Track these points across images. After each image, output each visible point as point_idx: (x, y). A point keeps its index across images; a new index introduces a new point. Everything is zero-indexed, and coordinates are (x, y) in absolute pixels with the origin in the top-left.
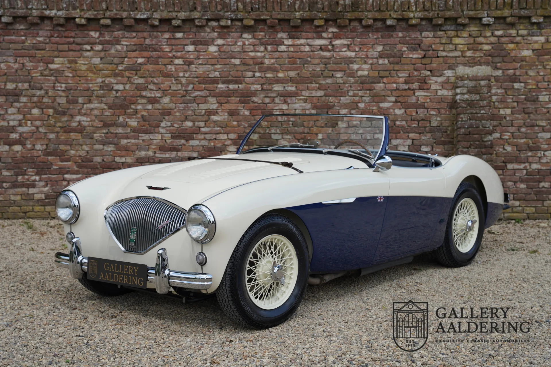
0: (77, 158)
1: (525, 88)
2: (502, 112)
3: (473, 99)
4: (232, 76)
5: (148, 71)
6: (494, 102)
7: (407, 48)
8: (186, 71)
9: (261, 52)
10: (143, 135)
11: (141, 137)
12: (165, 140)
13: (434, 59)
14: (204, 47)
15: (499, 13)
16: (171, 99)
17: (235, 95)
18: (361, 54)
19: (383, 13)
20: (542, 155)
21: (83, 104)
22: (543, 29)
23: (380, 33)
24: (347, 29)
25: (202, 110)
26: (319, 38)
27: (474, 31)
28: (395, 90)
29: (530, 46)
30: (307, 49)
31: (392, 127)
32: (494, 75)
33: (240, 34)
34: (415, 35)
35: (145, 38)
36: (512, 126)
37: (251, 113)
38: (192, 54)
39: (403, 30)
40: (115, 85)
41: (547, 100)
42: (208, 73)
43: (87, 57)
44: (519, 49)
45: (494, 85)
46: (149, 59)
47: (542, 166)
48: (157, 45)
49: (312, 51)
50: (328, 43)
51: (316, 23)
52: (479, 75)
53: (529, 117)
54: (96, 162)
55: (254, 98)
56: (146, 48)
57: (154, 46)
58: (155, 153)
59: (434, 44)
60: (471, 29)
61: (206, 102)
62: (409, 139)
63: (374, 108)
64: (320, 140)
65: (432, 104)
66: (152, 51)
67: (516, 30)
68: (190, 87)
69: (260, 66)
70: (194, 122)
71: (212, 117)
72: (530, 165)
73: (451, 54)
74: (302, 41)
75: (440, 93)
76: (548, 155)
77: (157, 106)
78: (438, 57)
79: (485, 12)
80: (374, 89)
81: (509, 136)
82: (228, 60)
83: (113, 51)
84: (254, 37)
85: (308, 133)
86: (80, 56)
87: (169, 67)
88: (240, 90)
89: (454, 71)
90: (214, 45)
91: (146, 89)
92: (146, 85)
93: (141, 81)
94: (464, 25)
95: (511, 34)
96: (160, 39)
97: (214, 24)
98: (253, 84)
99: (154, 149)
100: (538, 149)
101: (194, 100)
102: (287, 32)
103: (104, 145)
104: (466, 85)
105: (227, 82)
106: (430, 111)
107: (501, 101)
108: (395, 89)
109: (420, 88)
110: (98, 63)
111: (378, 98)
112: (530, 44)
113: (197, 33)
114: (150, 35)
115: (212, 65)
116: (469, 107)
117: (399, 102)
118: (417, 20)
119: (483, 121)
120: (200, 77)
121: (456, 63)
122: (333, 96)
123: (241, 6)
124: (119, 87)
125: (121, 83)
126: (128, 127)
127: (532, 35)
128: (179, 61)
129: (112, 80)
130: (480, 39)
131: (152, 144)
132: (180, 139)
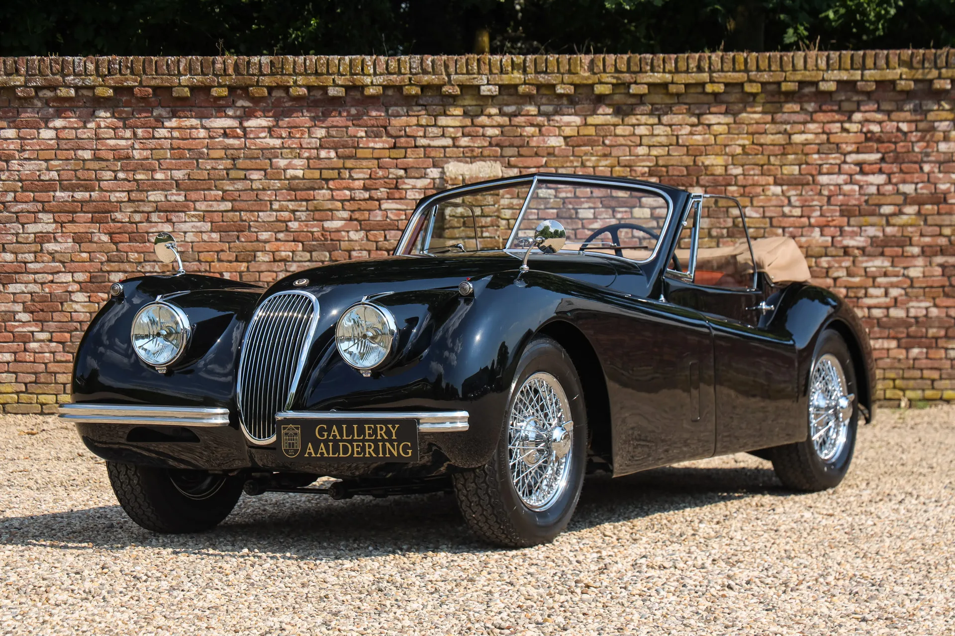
1: (556, 197)
4: (79, 179)
6: (508, 220)
7: (366, 132)
9: (127, 139)
13: (409, 150)
14: (32, 131)
15: (506, 79)
17: (84, 210)
18: (290, 142)
19: (321, 77)
22: (577, 103)
23: (321, 109)
24: (266, 103)
25: (29, 234)
26: (220, 116)
27: (470, 106)
28: (348, 201)
29: (560, 131)
30: (202, 133)
32: (505, 175)
33: (92, 110)
34: (376, 112)
37: (110, 239)
38: (12, 143)
39: (357, 104)
41: (592, 216)
42: (38, 173)
44: (543, 135)
45: (508, 193)
49: (211, 137)
50: (236, 125)
51: (215, 92)
52: (481, 175)
55: (116, 214)
59: (409, 126)
60: (466, 103)
61: (36, 221)
67: (536, 105)
68: (10, 196)
69: (125, 162)
70: (15, 253)
71: (47, 246)
73: (436, 143)
74: (194, 122)
78: (416, 147)
79: (484, 77)
80: (314, 199)
82: (72, 152)
84: (114, 116)
88: (94, 201)
89: (440, 170)
90: (48, 128)
94: (454, 97)
95: (528, 111)
97: (49, 94)
98: (113, 191)
101: (16, 217)
102: (169, 107)
105: (72, 189)
108: (349, 198)
109: (390, 198)
111: (319, 213)
112: (559, 127)
113: (20, 110)
115: (46, 160)
117: (356, 220)
118: (377, 88)
120: (26, 180)
121: (445, 156)
122: (246, 211)
123: (91, 67)
127: (561, 113)
130: (481, 119)
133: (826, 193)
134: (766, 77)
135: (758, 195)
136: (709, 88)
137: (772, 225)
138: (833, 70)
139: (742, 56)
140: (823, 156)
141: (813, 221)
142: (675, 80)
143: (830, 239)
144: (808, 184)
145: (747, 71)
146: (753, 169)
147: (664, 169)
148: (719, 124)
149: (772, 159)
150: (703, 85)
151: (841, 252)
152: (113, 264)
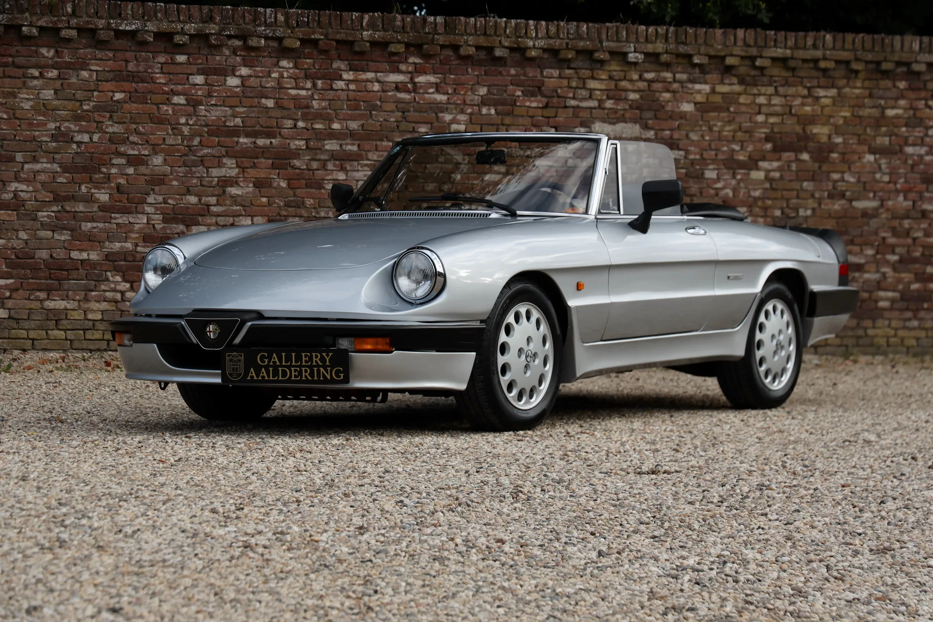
0: (9, 252)
1: (685, 157)
4: (262, 126)
5: (130, 113)
7: (522, 92)
8: (189, 115)
9: (308, 89)
10: (118, 215)
11: (115, 218)
12: (153, 225)
13: (560, 110)
14: (220, 78)
15: (650, 48)
16: (165, 160)
17: (265, 156)
18: (455, 98)
19: (489, 38)
21: (23, 163)
22: (708, 73)
23: (483, 68)
24: (436, 60)
25: (213, 177)
26: (393, 71)
27: (615, 71)
29: (691, 97)
30: (377, 87)
32: (643, 137)
33: (276, 60)
34: (532, 72)
35: (127, 61)
37: (288, 184)
38: (200, 89)
39: (516, 64)
40: (76, 134)
41: (715, 177)
42: (224, 119)
43: (34, 88)
44: (677, 101)
46: (133, 95)
48: (145, 72)
49: (383, 91)
50: (407, 80)
51: (393, 48)
54: (40, 259)
55: (295, 161)
56: (128, 76)
57: (141, 74)
58: (136, 245)
59: (561, 87)
60: (612, 68)
61: (220, 165)
66: (137, 82)
67: (672, 72)
68: (196, 142)
69: (304, 110)
70: (199, 196)
71: (229, 189)
73: (584, 104)
74: (370, 75)
77: (142, 169)
78: (566, 107)
79: (632, 45)
82: (256, 100)
83: (74, 80)
84: (296, 66)
86: (21, 86)
87: (165, 108)
88: (274, 148)
89: (588, 129)
90: (235, 76)
91: (125, 141)
92: (126, 135)
93: (117, 129)
94: (602, 62)
95: (665, 78)
96: (151, 64)
97: (238, 43)
98: (294, 138)
99: (134, 239)
101: (202, 161)
102: (347, 60)
103: (53, 231)
105: (254, 134)
110: (50, 98)
112: (691, 94)
113: (209, 57)
114: (136, 56)
115: (231, 107)
118: (538, 51)
120: (211, 125)
121: (591, 117)
123: (281, 18)
124: (83, 138)
125: (87, 132)
126: (94, 202)
127: (694, 81)
128: (180, 100)
129: (72, 126)
130: (624, 84)
131: (131, 231)
132: (177, 223)
133: (910, 162)
134: (870, 57)
135: (854, 163)
136: (822, 64)
137: (864, 189)
138: (924, 53)
139: (849, 37)
140: (910, 129)
141: (898, 186)
142: (795, 55)
143: (911, 203)
144: (896, 153)
145: (854, 50)
146: (852, 139)
147: (778, 136)
148: (826, 97)
149: (868, 130)
150: (816, 61)
151: (920, 215)
152: (290, 209)
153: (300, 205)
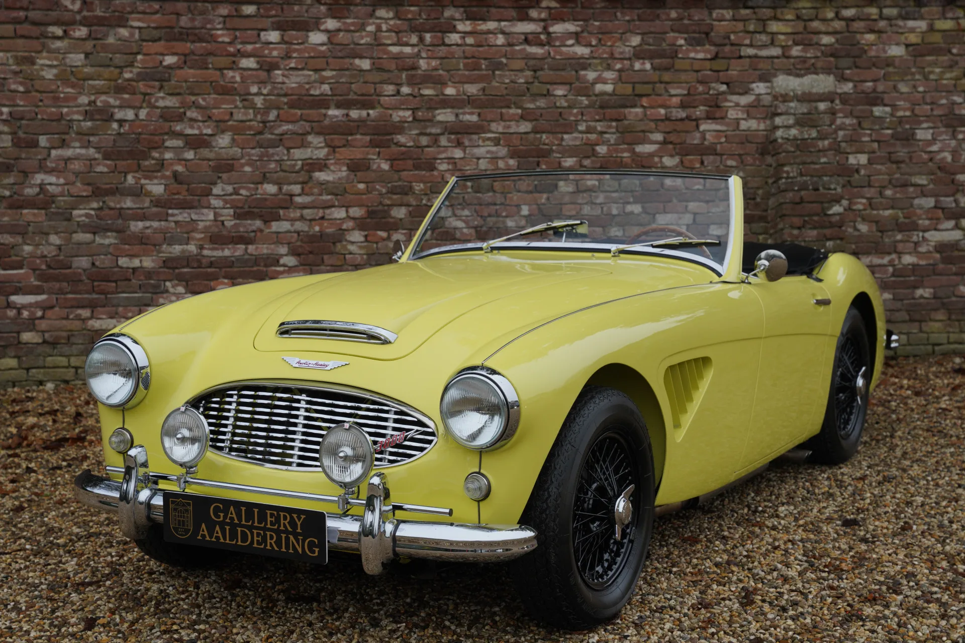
0: (38, 261)
1: (892, 115)
2: (852, 160)
3: (806, 136)
4: (355, 93)
5: (186, 81)
6: (840, 142)
7: (685, 39)
8: (263, 82)
9: (413, 45)
10: (176, 211)
11: (173, 215)
12: (223, 222)
13: (733, 61)
14: (300, 33)
16: (233, 140)
17: (361, 131)
18: (601, 51)
20: (921, 239)
21: (50, 149)
22: (925, 6)
23: (636, 11)
24: (576, 3)
25: (296, 160)
26: (521, 19)
27: (804, 8)
28: (663, 120)
29: (902, 38)
30: (500, 40)
31: (658, 190)
32: (839, 91)
33: (371, 8)
34: (699, 15)
35: (178, 14)
36: (870, 186)
37: (392, 166)
38: (275, 49)
39: (679, 5)
40: (116, 110)
41: (930, 137)
42: (307, 86)
43: (57, 51)
44: (884, 43)
45: (841, 111)
46: (188, 58)
47: (920, 258)
48: (202, 28)
49: (510, 45)
50: (539, 30)
52: (814, 91)
53: (898, 168)
54: (79, 268)
55: (399, 137)
56: (181, 33)
57: (197, 31)
58: (201, 248)
59: (734, 32)
60: (800, 5)
61: (304, 145)
62: (689, 212)
63: (625, 155)
64: (525, 216)
65: (729, 145)
66: (193, 42)
67: (878, 7)
68: (272, 115)
69: (409, 72)
70: (279, 183)
71: (317, 174)
72: (900, 258)
73: (764, 53)
74: (491, 25)
75: (744, 125)
76: (930, 238)
77: (205, 152)
78: (740, 57)
80: (625, 118)
81: (864, 204)
82: (347, 60)
83: (111, 40)
84: (397, 16)
85: (502, 204)
86: (40, 48)
87: (230, 73)
88: (373, 121)
89: (769, 84)
90: (319, 30)
91: (181, 118)
92: (182, 110)
93: (170, 102)
95: (870, 14)
96: (211, 17)
98: (396, 108)
99: (198, 240)
100: (914, 227)
101: (280, 140)
102: (463, 6)
103: (94, 233)
104: (792, 111)
105: (347, 105)
106: (726, 159)
107: (851, 140)
108: (663, 117)
109: (709, 117)
110: (79, 64)
111: (632, 135)
112: (902, 33)
113: (285, 6)
114: (189, 7)
115: (316, 70)
116: (798, 153)
117: (671, 143)
119: (825, 178)
120: (292, 95)
121: (773, 68)
122: (549, 132)
124: (126, 115)
125: (130, 107)
126: (145, 195)
127: (906, 18)
128: (249, 63)
129: (111, 101)
130: (815, 24)
131: (194, 230)
132: (253, 219)
152: (395, 197)
153: (407, 191)
